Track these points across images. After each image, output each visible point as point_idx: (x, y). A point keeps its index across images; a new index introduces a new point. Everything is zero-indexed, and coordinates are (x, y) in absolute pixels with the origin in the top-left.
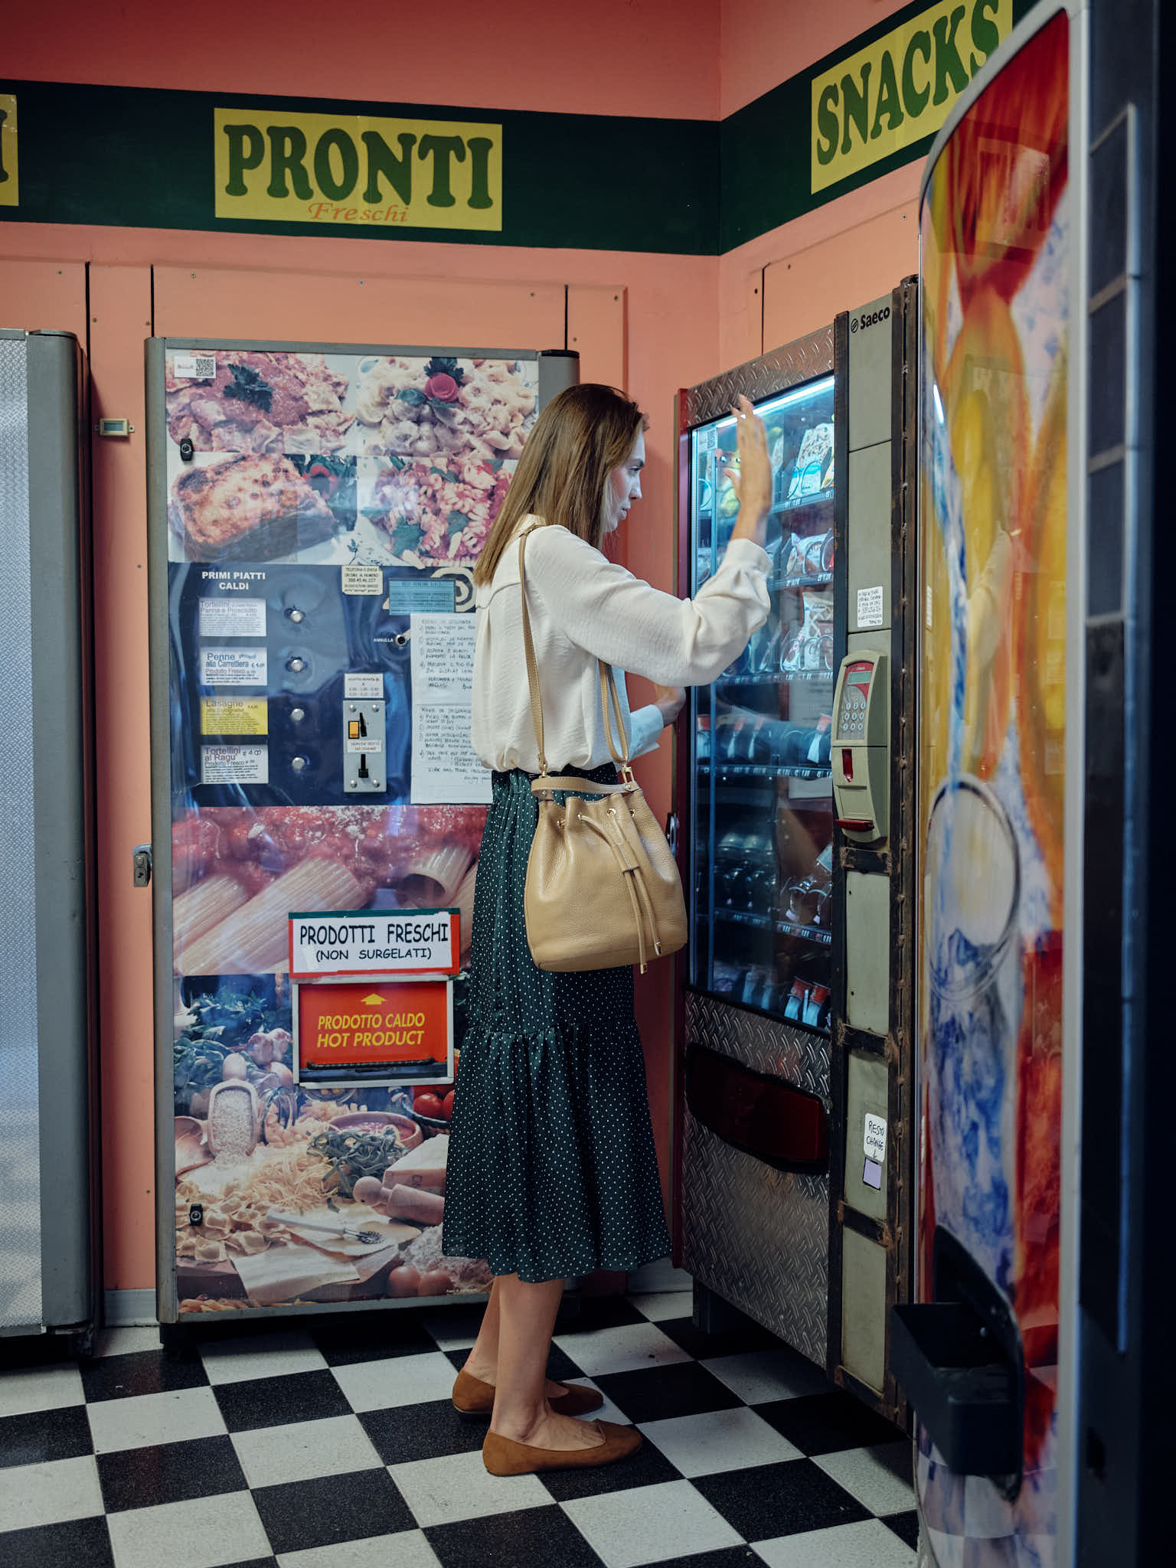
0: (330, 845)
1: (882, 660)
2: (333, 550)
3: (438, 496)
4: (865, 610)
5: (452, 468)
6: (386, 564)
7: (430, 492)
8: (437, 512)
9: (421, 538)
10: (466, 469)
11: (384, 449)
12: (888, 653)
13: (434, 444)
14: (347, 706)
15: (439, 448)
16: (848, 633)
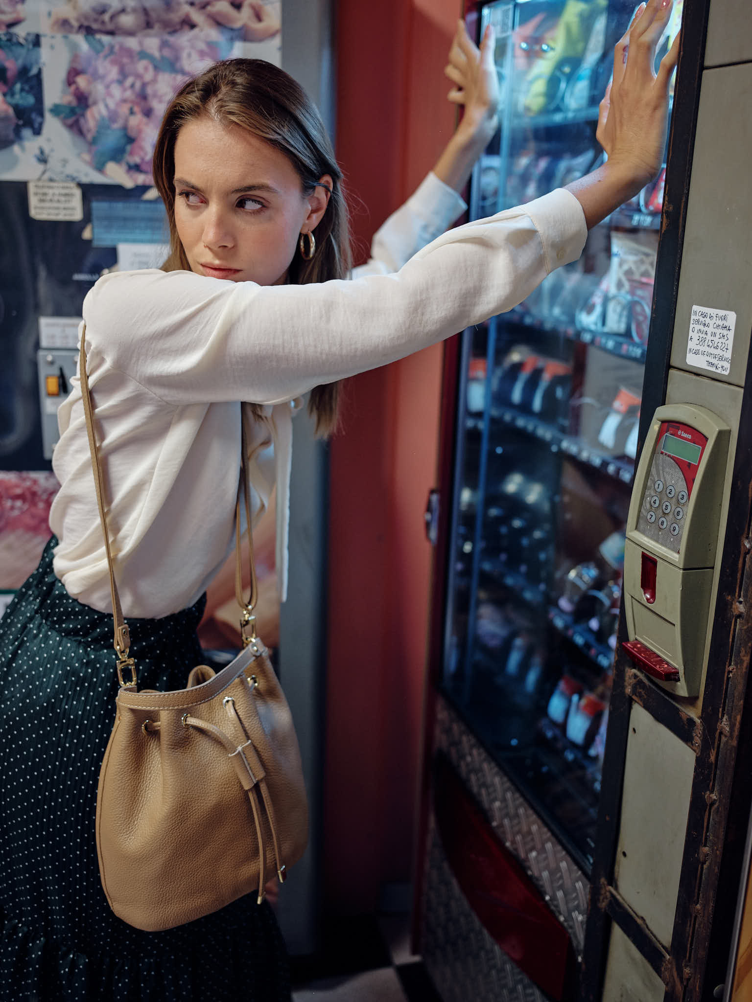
0: (33, 516)
1: (723, 436)
2: (14, 163)
3: (149, 90)
4: (702, 341)
5: (167, 52)
6: (85, 180)
7: (138, 85)
8: (148, 113)
9: (128, 148)
10: (184, 55)
11: (76, 24)
12: (734, 426)
13: (142, 18)
14: (45, 357)
15: (148, 25)
16: (670, 367)
